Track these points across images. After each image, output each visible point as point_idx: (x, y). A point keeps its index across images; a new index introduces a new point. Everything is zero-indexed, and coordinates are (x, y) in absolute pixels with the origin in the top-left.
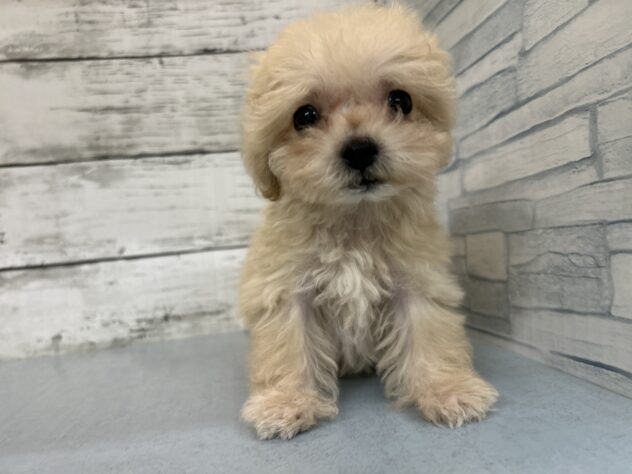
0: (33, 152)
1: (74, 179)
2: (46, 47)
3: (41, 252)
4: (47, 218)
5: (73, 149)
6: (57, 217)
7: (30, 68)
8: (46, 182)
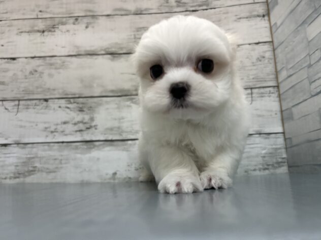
0: (112, 91)
1: (128, 103)
2: (121, 48)
3: (111, 134)
4: (115, 119)
5: (129, 90)
6: (120, 119)
7: (114, 57)
8: (116, 104)
